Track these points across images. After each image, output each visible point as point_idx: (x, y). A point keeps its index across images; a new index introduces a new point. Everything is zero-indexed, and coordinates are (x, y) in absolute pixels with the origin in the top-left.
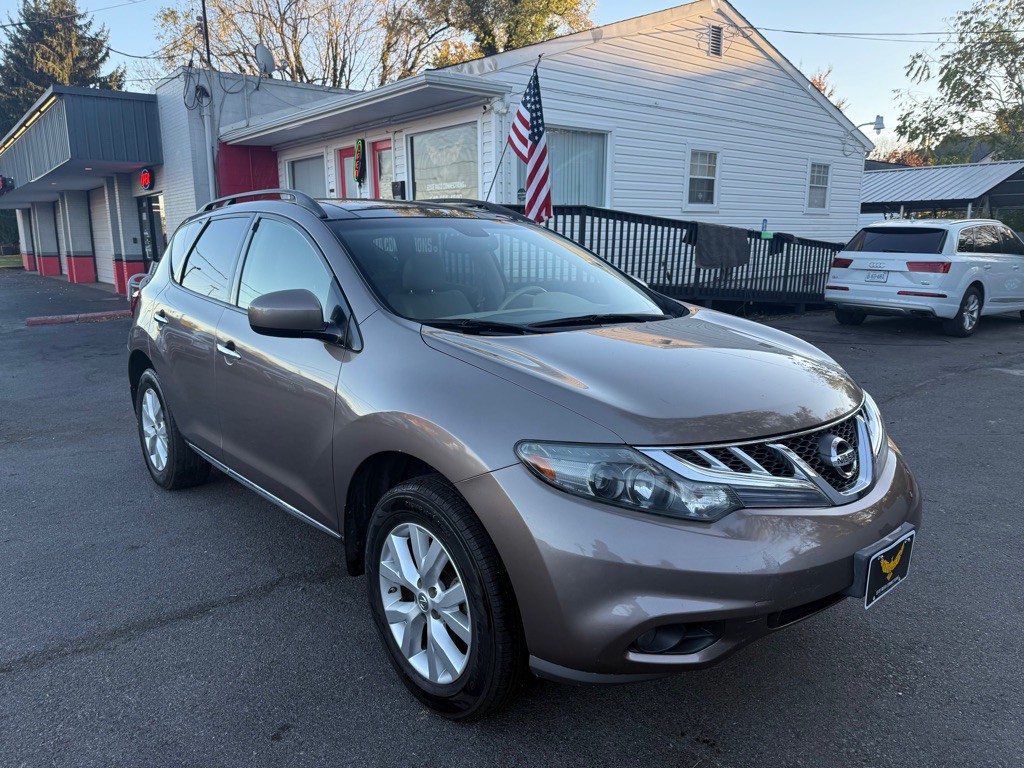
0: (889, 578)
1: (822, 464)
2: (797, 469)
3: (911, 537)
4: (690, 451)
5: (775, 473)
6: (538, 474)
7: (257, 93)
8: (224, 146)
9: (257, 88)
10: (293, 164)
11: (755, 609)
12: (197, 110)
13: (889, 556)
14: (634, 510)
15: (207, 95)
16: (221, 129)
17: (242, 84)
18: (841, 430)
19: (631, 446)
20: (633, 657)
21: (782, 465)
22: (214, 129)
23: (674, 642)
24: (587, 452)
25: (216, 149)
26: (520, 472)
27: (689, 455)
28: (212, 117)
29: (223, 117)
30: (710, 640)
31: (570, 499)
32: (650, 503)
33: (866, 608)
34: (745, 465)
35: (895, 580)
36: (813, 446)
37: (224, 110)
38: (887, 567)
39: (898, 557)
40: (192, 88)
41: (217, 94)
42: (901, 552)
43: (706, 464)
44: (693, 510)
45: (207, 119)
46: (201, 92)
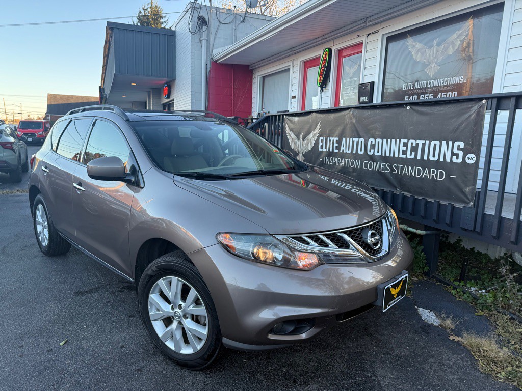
0: (395, 296)
1: (363, 242)
2: (351, 246)
3: (406, 277)
4: (300, 237)
5: (340, 247)
6: (227, 249)
7: (242, 24)
8: (215, 63)
9: (243, 21)
10: (264, 78)
11: (329, 312)
12: (197, 36)
13: (394, 286)
14: (273, 266)
15: (206, 25)
16: (213, 51)
17: (232, 17)
18: (374, 227)
19: (272, 235)
20: (271, 337)
21: (344, 244)
22: (209, 51)
23: (291, 329)
24: (251, 238)
25: (209, 66)
26: (218, 248)
27: (300, 239)
28: (208, 41)
29: (217, 41)
30: (309, 328)
31: (242, 261)
32: (282, 263)
33: (384, 311)
34: (326, 243)
35: (399, 297)
36: (359, 234)
37: (218, 36)
38: (394, 292)
39: (400, 287)
40: (195, 18)
41: (213, 24)
42: (401, 284)
43: (308, 243)
44: (301, 265)
45: (204, 42)
46: (202, 22)
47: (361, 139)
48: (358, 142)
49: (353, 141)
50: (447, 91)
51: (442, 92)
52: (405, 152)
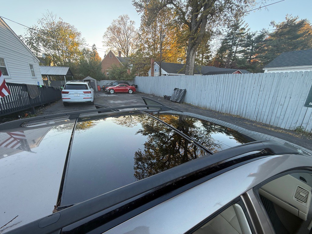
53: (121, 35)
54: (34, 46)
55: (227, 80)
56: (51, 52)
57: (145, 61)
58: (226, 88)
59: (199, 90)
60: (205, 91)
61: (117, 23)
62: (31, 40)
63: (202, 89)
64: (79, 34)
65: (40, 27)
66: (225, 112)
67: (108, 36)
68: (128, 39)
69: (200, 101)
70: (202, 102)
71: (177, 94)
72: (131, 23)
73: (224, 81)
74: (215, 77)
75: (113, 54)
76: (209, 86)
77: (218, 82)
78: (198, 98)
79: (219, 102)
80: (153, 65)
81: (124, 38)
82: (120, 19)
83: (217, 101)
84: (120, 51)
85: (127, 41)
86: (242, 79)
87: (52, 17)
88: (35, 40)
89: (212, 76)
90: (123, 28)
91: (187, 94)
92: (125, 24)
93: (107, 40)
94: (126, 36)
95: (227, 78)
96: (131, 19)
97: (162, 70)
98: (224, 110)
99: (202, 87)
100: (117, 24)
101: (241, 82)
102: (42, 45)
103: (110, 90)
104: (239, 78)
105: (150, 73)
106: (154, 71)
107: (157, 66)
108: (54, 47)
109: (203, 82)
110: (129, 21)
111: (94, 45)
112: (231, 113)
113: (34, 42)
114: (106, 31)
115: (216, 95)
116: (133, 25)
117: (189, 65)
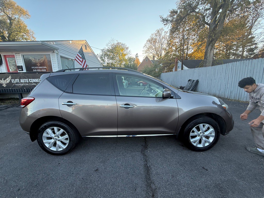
47: (26, 79)
48: (26, 80)
49: (24, 80)
50: (44, 69)
51: (42, 69)
52: (39, 81)
53: (156, 44)
54: (103, 59)
55: (235, 68)
56: (111, 61)
57: (171, 61)
58: (234, 75)
59: (210, 80)
60: (215, 80)
61: (154, 35)
62: (102, 56)
63: (212, 78)
64: (127, 48)
65: (107, 48)
66: (233, 99)
67: (147, 46)
68: (161, 46)
69: (210, 89)
70: (212, 91)
71: (190, 84)
72: (165, 33)
73: (233, 69)
74: (224, 66)
75: (148, 59)
76: (218, 75)
77: (227, 70)
78: (209, 86)
79: (228, 89)
80: (177, 63)
81: (159, 45)
82: (157, 32)
83: (226, 88)
84: (155, 55)
85: (161, 48)
86: (250, 65)
87: (113, 41)
88: (104, 56)
89: (221, 66)
90: (159, 38)
91: (199, 83)
92: (160, 35)
93: (146, 49)
94: (160, 44)
95: (235, 65)
96: (165, 30)
97: (184, 66)
98: (233, 96)
99: (212, 76)
100: (154, 37)
101: (249, 68)
102: (106, 58)
103: (140, 83)
104: (247, 65)
105: (174, 70)
106: (178, 68)
107: (180, 64)
108: (112, 58)
109: (213, 71)
110: (163, 32)
111: (137, 54)
112: (240, 100)
113: (103, 57)
114: (146, 43)
115: (225, 82)
116: (167, 34)
117: (207, 60)
